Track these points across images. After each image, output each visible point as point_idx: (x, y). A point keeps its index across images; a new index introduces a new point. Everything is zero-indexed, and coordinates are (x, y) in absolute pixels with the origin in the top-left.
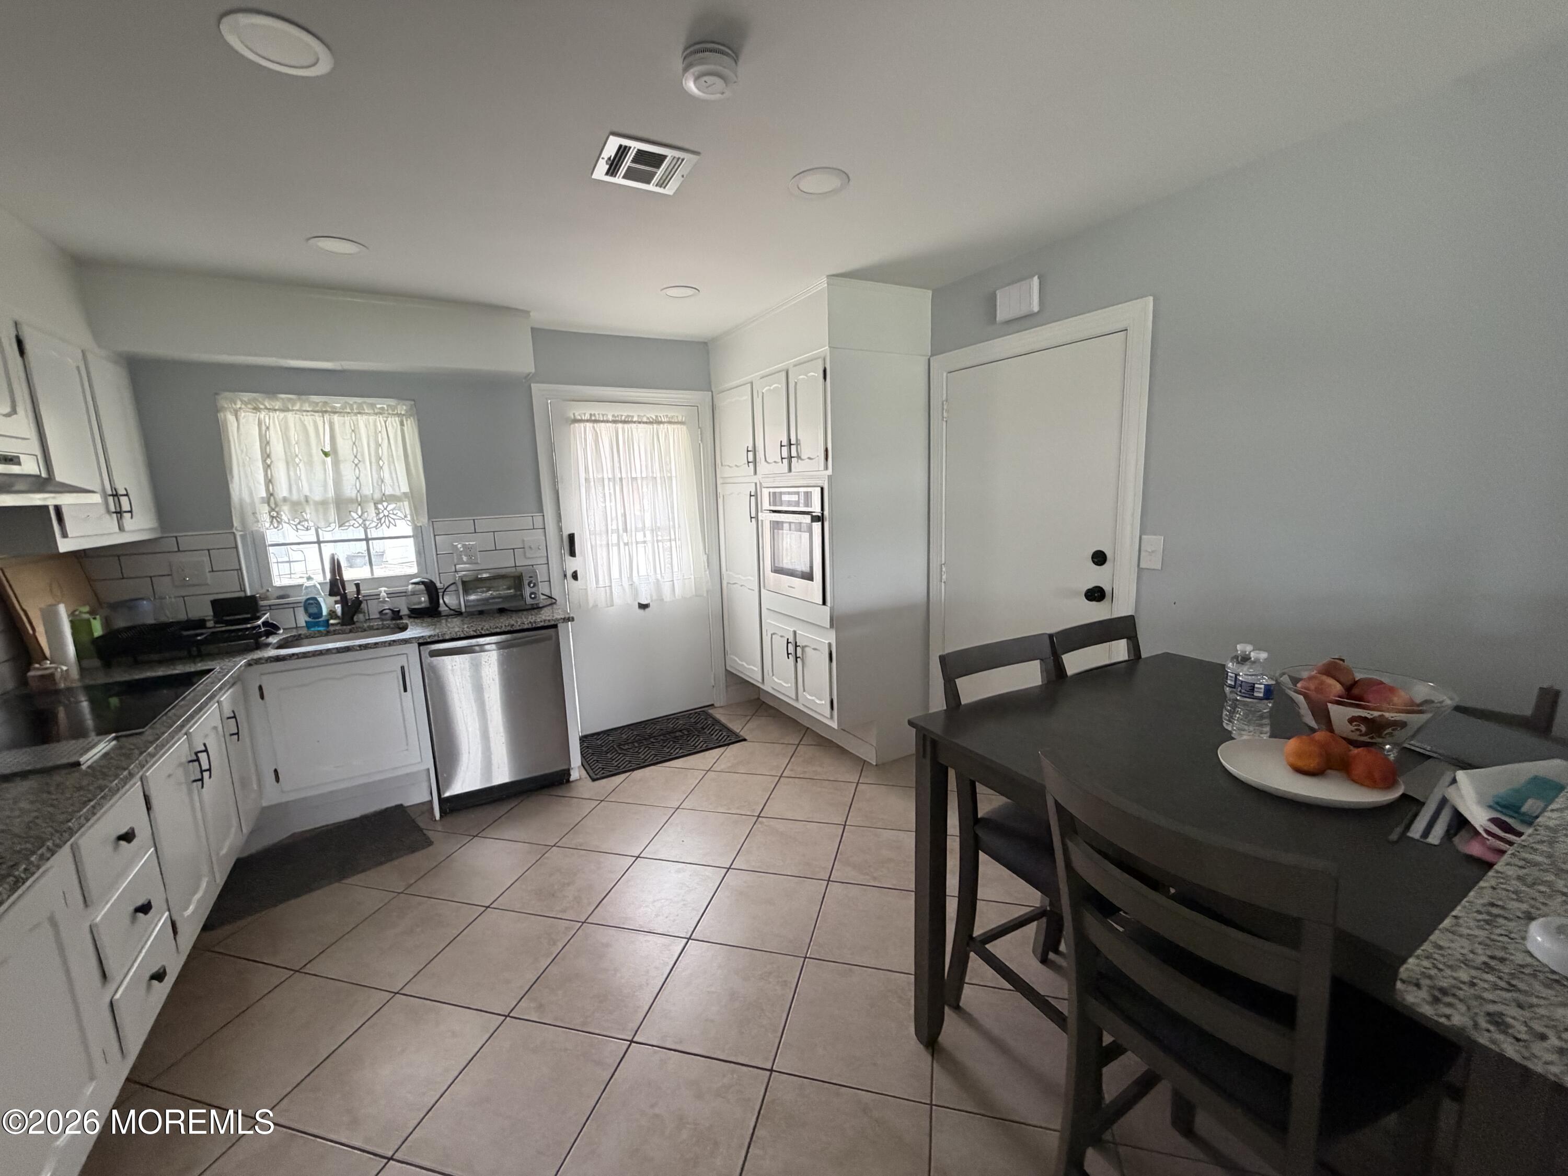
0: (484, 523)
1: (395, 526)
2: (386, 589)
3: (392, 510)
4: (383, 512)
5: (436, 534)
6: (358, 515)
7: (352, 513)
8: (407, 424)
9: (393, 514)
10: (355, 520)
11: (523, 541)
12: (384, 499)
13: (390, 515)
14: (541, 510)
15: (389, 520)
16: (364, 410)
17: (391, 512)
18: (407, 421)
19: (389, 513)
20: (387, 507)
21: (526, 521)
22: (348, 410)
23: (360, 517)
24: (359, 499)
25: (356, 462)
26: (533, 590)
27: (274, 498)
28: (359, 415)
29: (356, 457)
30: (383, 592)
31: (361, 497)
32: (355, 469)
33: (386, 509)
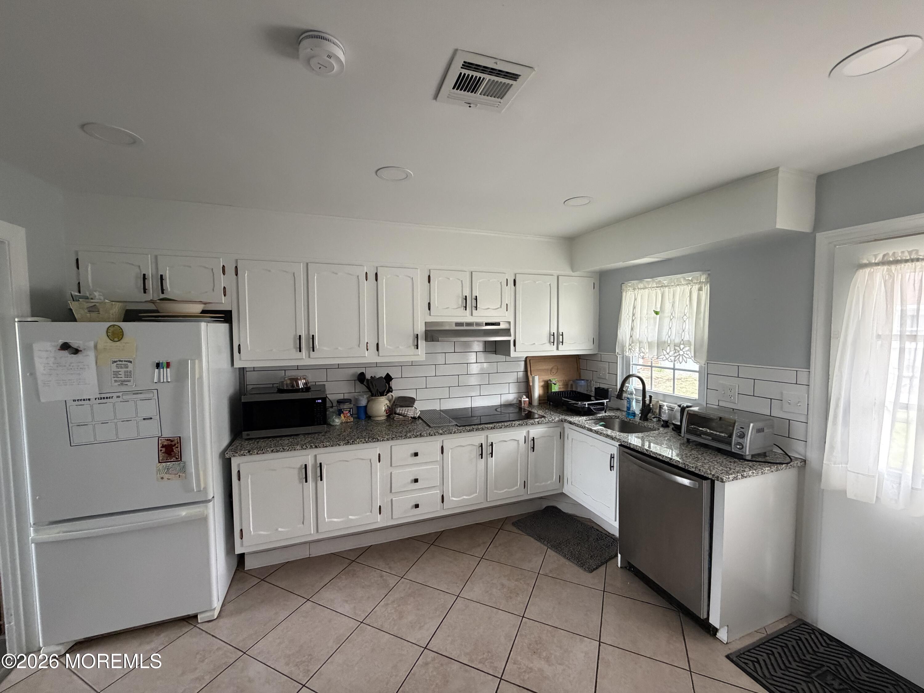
0: (748, 370)
1: (686, 363)
2: (667, 404)
3: (686, 351)
4: (679, 352)
5: (708, 373)
6: (667, 352)
7: (664, 351)
8: (705, 288)
9: (687, 354)
10: (664, 355)
11: (782, 393)
12: (682, 343)
13: (684, 355)
14: (808, 366)
15: (683, 358)
16: (681, 282)
17: (685, 353)
18: (705, 286)
19: (684, 353)
20: (683, 348)
21: (789, 375)
22: (673, 284)
23: (668, 354)
24: (669, 342)
25: (672, 317)
26: (740, 441)
27: (632, 339)
28: (678, 286)
29: (672, 314)
30: (665, 406)
31: (670, 340)
32: (670, 322)
33: (682, 350)
